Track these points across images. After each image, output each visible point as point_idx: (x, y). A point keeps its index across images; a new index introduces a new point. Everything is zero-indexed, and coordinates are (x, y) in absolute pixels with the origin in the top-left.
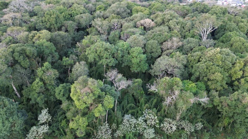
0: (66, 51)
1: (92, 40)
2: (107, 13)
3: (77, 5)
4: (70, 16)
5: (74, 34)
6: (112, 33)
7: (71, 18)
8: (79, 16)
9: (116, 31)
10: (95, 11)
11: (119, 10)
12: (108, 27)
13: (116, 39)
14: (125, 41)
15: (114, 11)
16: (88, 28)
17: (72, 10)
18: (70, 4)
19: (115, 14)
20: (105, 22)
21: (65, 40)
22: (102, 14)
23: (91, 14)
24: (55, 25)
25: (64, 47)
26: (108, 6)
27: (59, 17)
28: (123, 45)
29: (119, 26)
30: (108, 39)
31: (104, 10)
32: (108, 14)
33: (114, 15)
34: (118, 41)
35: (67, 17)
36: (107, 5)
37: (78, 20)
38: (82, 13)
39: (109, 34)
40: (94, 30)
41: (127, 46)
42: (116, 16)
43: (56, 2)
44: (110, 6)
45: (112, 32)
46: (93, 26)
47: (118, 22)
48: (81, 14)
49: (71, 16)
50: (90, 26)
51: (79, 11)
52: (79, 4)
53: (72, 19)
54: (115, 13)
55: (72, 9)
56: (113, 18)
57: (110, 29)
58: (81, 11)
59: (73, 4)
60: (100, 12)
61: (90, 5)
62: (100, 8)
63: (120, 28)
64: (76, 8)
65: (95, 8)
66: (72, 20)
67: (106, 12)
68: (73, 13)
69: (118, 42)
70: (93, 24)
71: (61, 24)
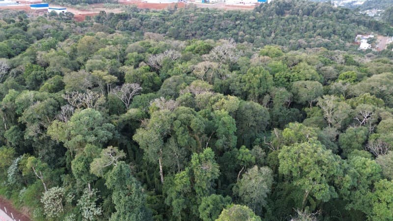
0: (254, 135)
1: (302, 132)
2: (356, 88)
3: (306, 64)
4: (286, 80)
5: (281, 110)
6: (351, 129)
7: (287, 83)
8: (300, 83)
9: (361, 129)
10: (334, 80)
11: (384, 88)
12: (346, 116)
13: (355, 144)
14: (374, 156)
15: (373, 88)
16: (309, 107)
17: (294, 72)
18: (296, 61)
19: (372, 94)
20: (345, 106)
21: (257, 118)
22: (345, 88)
23: (325, 84)
24: (256, 89)
25: (253, 128)
26: (365, 75)
27: (266, 79)
28: (364, 164)
29: (374, 119)
30: (337, 137)
31: (354, 81)
32: (357, 92)
33: (369, 96)
34: (356, 150)
35: (281, 80)
36: (363, 74)
37: (297, 89)
38: (308, 79)
39: (343, 130)
40: (318, 113)
41: (372, 170)
42: (373, 99)
43: (276, 54)
44: (369, 76)
45: (351, 127)
46: (319, 106)
47: (374, 111)
48: (306, 80)
49: (289, 81)
50: (314, 104)
51: (305, 75)
52: (309, 64)
53: (288, 85)
54: (374, 92)
55: (295, 68)
56: (365, 101)
57: (351, 120)
58: (309, 76)
59: (300, 61)
60: (344, 84)
61: (330, 68)
62: (347, 77)
63: (372, 125)
64: (302, 70)
65: (338, 75)
66: (286, 87)
67: (356, 86)
68: (294, 76)
69: (357, 154)
70: (320, 103)
71: (265, 90)
